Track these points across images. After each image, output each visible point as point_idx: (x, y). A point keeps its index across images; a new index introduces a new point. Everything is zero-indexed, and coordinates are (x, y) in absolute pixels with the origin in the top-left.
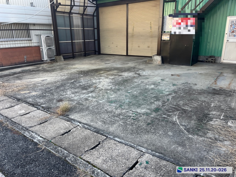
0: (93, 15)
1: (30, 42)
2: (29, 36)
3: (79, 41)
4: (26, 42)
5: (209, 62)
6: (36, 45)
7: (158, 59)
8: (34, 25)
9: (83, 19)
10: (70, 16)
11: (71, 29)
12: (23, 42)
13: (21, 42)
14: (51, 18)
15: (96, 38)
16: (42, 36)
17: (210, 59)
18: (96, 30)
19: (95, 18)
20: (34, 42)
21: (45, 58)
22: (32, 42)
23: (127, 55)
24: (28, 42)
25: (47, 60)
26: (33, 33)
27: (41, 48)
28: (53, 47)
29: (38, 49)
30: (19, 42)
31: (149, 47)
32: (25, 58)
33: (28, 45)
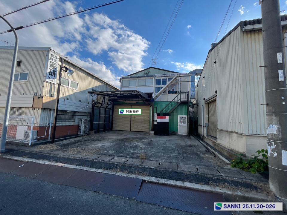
0: (110, 109)
1: (74, 122)
2: (74, 119)
3: (102, 122)
4: (72, 122)
5: (173, 134)
6: (76, 124)
7: (153, 132)
8: (78, 112)
9: (105, 110)
10: (100, 109)
11: (99, 116)
12: (70, 122)
13: (69, 122)
14: (91, 109)
15: (111, 121)
16: (82, 119)
17: (174, 133)
18: (111, 117)
19: (111, 111)
20: (76, 123)
21: (82, 132)
22: (75, 122)
23: (130, 131)
24: (73, 122)
25: (82, 134)
26: (77, 117)
27: (79, 126)
28: (88, 126)
29: (78, 127)
30: (68, 122)
31: (143, 127)
32: (69, 133)
33: (73, 124)
